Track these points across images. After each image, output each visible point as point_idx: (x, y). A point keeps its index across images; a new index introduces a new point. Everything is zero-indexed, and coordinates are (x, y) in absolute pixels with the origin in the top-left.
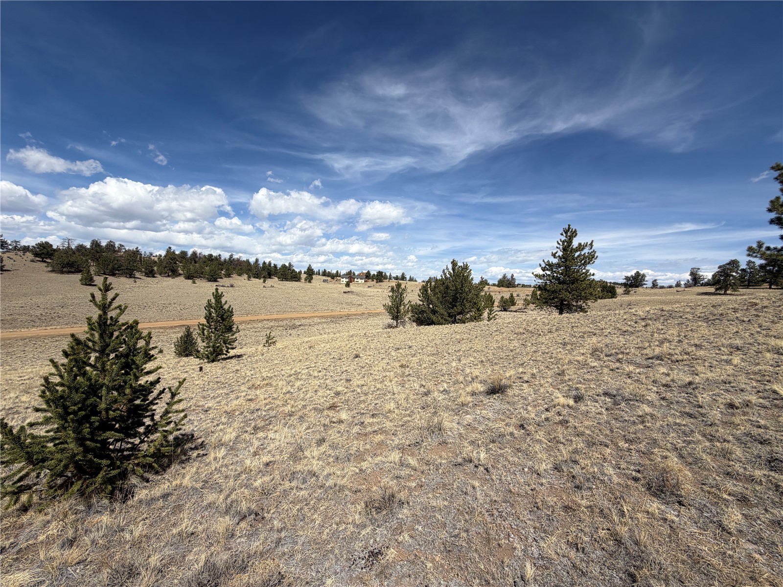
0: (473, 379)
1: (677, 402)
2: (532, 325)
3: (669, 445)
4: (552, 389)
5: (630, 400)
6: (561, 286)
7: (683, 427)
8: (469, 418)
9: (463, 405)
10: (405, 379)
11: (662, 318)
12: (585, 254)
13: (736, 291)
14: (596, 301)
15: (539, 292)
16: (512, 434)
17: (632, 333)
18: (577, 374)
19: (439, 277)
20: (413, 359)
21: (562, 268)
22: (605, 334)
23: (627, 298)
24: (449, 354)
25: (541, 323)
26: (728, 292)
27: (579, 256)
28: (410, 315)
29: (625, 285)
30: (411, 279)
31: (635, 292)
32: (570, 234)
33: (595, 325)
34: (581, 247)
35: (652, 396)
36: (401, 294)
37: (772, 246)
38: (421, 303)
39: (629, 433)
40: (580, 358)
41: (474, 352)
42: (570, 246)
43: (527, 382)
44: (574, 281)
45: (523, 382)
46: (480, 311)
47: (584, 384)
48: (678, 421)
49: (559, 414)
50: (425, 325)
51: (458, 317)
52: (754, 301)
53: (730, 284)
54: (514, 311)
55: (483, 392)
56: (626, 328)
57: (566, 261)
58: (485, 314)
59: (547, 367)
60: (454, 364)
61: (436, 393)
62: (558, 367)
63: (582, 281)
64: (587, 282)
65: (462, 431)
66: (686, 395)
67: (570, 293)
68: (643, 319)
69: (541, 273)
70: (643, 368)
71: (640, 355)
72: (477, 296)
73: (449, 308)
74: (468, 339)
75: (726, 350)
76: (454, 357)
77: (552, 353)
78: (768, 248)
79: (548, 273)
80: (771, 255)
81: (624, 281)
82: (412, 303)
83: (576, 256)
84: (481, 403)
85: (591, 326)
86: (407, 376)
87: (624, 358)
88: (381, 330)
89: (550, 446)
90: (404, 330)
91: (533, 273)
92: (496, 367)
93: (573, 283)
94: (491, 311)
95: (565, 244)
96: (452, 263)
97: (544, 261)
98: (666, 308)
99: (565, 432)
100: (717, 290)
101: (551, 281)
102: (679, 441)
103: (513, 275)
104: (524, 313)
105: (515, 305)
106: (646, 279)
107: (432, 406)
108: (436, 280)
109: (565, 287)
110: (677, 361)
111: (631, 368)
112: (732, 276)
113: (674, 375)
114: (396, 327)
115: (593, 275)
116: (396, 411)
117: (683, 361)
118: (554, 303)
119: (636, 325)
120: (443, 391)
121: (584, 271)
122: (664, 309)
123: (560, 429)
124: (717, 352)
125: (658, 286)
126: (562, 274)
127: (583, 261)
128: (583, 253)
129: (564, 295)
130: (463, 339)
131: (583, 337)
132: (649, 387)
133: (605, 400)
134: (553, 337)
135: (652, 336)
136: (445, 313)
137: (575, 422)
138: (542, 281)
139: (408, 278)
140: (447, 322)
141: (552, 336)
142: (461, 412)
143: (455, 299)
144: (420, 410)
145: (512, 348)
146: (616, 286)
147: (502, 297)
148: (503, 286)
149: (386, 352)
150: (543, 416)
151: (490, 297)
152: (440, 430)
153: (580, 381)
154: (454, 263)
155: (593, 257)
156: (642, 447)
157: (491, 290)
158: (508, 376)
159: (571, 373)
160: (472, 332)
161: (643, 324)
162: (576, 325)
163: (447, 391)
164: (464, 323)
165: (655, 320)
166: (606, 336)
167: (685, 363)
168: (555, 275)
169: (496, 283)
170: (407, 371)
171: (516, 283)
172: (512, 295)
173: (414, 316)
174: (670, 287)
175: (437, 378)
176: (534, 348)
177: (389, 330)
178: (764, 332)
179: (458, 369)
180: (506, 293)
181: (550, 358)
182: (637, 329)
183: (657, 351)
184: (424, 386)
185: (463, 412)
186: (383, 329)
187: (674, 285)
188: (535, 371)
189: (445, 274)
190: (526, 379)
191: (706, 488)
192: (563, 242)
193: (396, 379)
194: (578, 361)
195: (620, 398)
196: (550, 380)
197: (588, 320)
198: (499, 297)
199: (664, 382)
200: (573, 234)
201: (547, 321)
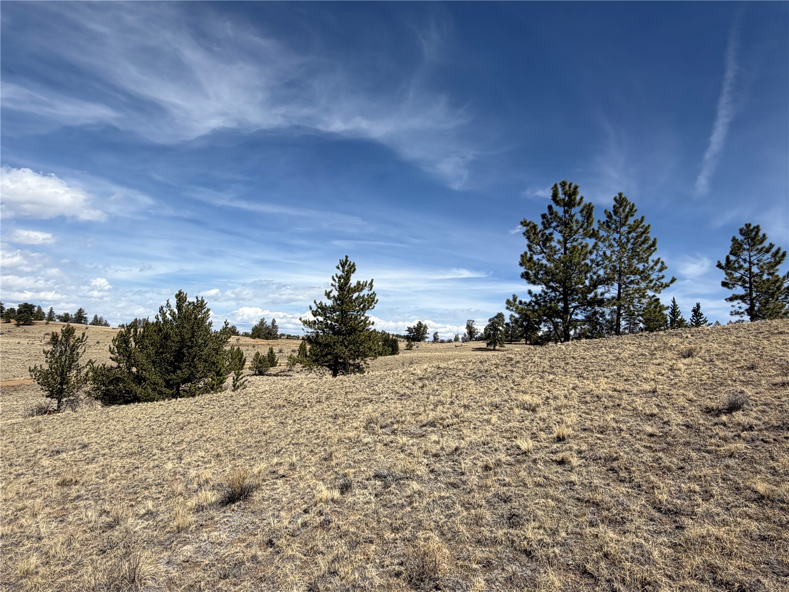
0: (200, 485)
1: (444, 473)
2: (296, 393)
3: (432, 524)
4: (314, 481)
5: (400, 479)
6: (336, 337)
7: (446, 500)
8: (188, 550)
9: (179, 530)
10: (69, 506)
11: (438, 377)
12: (364, 296)
13: (502, 346)
14: (376, 357)
15: (308, 347)
16: (254, 558)
17: (410, 397)
18: (347, 456)
19: (152, 320)
20: (90, 466)
21: (338, 313)
22: (382, 400)
23: (409, 355)
24: (162, 449)
25: (307, 390)
26: (497, 347)
27: (357, 298)
28: (89, 387)
29: (407, 338)
30: (97, 322)
31: (417, 347)
32: (348, 268)
33: (372, 388)
34: (360, 287)
35: (422, 470)
36: (74, 348)
37: (523, 300)
38: (115, 364)
39: (396, 519)
40: (352, 434)
41: (205, 441)
42: (347, 284)
43: (284, 476)
44: (352, 331)
45: (277, 478)
46: (220, 376)
47: (354, 467)
48: (443, 494)
49: (320, 513)
50: (120, 404)
51: (183, 387)
52: (510, 356)
53: (498, 339)
54: (275, 375)
55: (215, 503)
56: (404, 391)
57: (342, 303)
58: (229, 381)
59: (312, 451)
60: (169, 466)
61: (130, 521)
62: (325, 450)
63: (360, 331)
64: (366, 334)
65: (174, 573)
66: (452, 463)
67: (346, 347)
68: (420, 379)
69: (312, 318)
70: (417, 438)
71: (415, 422)
72: (217, 351)
73: (168, 372)
74: (197, 423)
75: (488, 410)
76: (171, 454)
77: (319, 431)
78: (521, 302)
79: (321, 319)
80: (522, 310)
81: (406, 333)
82: (95, 365)
83: (354, 298)
84: (209, 522)
85: (367, 390)
86: (72, 501)
87: (400, 429)
88: (20, 420)
89: (305, 561)
90: (75, 415)
91: (300, 319)
92: (239, 462)
93: (350, 334)
94: (238, 375)
95: (342, 280)
96: (177, 296)
97: (315, 302)
98: (442, 365)
99: (326, 536)
100: (488, 345)
101: (323, 331)
102: (442, 517)
103: (274, 320)
104: (288, 378)
105: (276, 366)
106: (428, 331)
107: (121, 545)
108: (146, 324)
109: (341, 339)
110: (448, 426)
111: (405, 439)
112: (499, 330)
113: (443, 442)
114: (58, 410)
115: (373, 324)
116: (42, 570)
117: (453, 425)
118: (326, 362)
119: (414, 387)
120: (145, 514)
121: (363, 318)
122: (440, 366)
123: (319, 534)
124: (481, 411)
125: (439, 340)
126: (337, 321)
127: (362, 306)
128: (361, 295)
129: (340, 349)
130: (189, 423)
131: (358, 406)
132: (420, 460)
133: (375, 484)
134: (323, 409)
135: (428, 398)
136: (161, 381)
137: (339, 520)
138: (313, 330)
139: (90, 320)
140: (163, 396)
141: (321, 407)
142: (175, 543)
143: (179, 356)
144: (94, 557)
145: (265, 429)
146: (399, 339)
147: (258, 354)
148: (259, 337)
149: (29, 461)
150: (300, 521)
151: (240, 354)
152: (133, 581)
153: (350, 464)
154: (181, 297)
155: (373, 301)
156: (407, 534)
157: (241, 342)
158: (256, 472)
159: (340, 456)
160: (205, 410)
161: (420, 384)
162: (351, 390)
163: (152, 514)
164: (194, 396)
165: (432, 379)
166: (383, 402)
167: (454, 427)
168: (329, 322)
169: (250, 331)
170: (73, 491)
171: (279, 333)
172: (271, 351)
173: (98, 388)
174: (450, 341)
175: (135, 493)
176: (297, 427)
177: (40, 418)
178: (516, 388)
179: (175, 473)
180: (263, 347)
181: (315, 439)
182: (414, 391)
183: (432, 415)
184: (108, 513)
185: (180, 542)
186: (25, 417)
187: (453, 339)
188: (294, 459)
189: (164, 315)
190: (281, 472)
191: (460, 563)
192: (340, 278)
193: (48, 510)
194: (350, 439)
195: (390, 479)
196: (313, 469)
197: (365, 382)
198: (253, 354)
199: (434, 451)
200: (351, 268)
201: (315, 387)
